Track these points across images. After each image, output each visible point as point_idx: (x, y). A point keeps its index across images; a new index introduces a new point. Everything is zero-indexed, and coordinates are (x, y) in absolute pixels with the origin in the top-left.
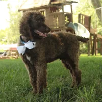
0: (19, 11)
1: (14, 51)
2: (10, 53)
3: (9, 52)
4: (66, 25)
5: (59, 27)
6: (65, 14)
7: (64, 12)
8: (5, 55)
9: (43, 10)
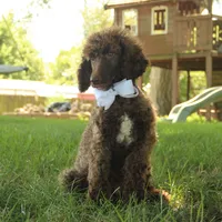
0: (107, 7)
1: (88, 102)
2: (79, 106)
3: (76, 103)
4: (215, 47)
5: (198, 51)
6: (214, 19)
7: (212, 16)
8: (68, 109)
9: (162, 8)
